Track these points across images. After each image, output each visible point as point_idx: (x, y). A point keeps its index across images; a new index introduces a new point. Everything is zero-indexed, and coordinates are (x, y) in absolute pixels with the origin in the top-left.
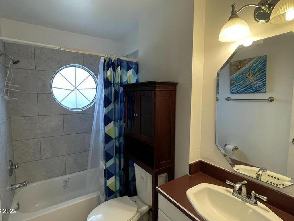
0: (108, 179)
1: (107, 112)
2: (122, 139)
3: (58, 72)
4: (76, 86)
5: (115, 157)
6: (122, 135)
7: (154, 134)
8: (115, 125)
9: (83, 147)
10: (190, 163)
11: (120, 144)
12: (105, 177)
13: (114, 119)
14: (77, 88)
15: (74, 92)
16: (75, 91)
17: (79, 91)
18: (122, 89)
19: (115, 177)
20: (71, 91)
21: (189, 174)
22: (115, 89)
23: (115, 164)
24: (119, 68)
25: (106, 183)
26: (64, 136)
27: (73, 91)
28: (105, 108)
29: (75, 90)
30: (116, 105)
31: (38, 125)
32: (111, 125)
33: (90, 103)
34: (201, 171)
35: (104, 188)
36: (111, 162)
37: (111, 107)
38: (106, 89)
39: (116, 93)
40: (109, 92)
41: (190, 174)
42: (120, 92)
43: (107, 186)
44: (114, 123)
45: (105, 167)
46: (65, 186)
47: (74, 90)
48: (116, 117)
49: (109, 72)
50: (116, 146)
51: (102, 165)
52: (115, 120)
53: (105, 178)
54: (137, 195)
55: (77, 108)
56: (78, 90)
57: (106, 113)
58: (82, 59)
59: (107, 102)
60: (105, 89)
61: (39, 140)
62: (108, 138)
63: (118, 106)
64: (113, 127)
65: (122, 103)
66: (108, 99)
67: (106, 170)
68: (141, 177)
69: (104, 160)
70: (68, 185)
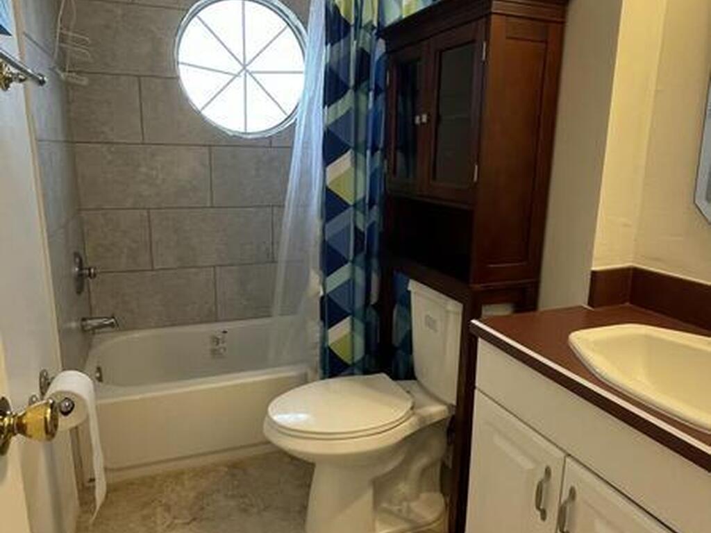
0: (331, 326)
1: (332, 120)
2: (375, 213)
3: (195, 14)
4: (247, 63)
5: (353, 261)
6: (377, 199)
7: (477, 167)
8: (355, 163)
9: (264, 247)
10: (594, 269)
11: (371, 229)
12: (322, 318)
13: (352, 145)
14: (248, 68)
15: (239, 81)
16: (243, 76)
17: (254, 78)
18: (380, 47)
19: (353, 325)
20: (231, 77)
21: (586, 306)
22: (360, 45)
23: (351, 283)
25: (324, 338)
26: (212, 210)
27: (237, 78)
28: (326, 107)
29: (242, 74)
30: (363, 97)
32: (344, 162)
33: (286, 117)
34: (632, 303)
35: (318, 351)
36: (341, 275)
37: (345, 104)
38: (332, 45)
39: (364, 57)
40: (342, 55)
41: (590, 304)
42: (377, 58)
43: (329, 348)
44: (353, 155)
45: (324, 289)
46: (214, 352)
47: (239, 73)
48: (361, 139)
50: (356, 228)
51: (315, 285)
52: (356, 149)
53: (322, 324)
54: (415, 378)
55: (248, 132)
56: (250, 74)
57: (330, 125)
59: (334, 88)
60: (329, 46)
61: (145, 213)
62: (332, 204)
63: (368, 102)
64: (350, 169)
65: (381, 97)
66: (338, 80)
67: (326, 299)
68: (430, 323)
70: (222, 350)
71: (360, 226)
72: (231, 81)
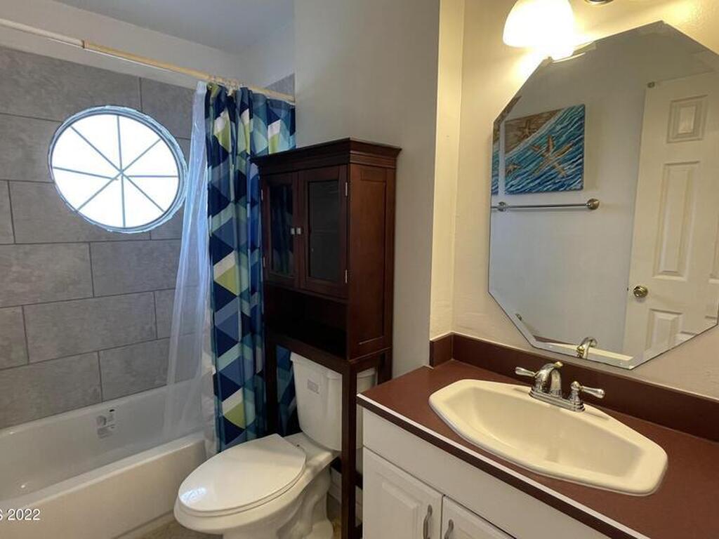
0: (224, 399)
1: (216, 228)
2: (256, 298)
3: (69, 125)
4: (123, 168)
5: (242, 341)
6: (258, 289)
7: (346, 271)
8: (239, 262)
9: (147, 327)
10: (431, 339)
11: (253, 310)
12: (216, 393)
13: (236, 246)
14: (125, 173)
15: (117, 184)
16: (120, 181)
17: (130, 180)
18: (254, 170)
19: (244, 393)
20: (109, 181)
21: (428, 366)
22: (237, 168)
23: (241, 359)
24: (247, 112)
25: (219, 410)
26: (93, 300)
27: (115, 181)
28: (210, 217)
29: (119, 178)
30: (242, 209)
32: (230, 261)
33: (163, 213)
34: (455, 358)
35: (213, 422)
36: (232, 355)
37: (227, 214)
38: (213, 168)
39: (241, 178)
40: (222, 175)
41: (431, 363)
42: (251, 178)
43: (224, 417)
44: (237, 255)
45: (216, 369)
46: (102, 432)
47: (118, 176)
48: (243, 242)
49: (221, 124)
50: (243, 314)
51: (208, 365)
52: (239, 250)
53: (216, 397)
54: (302, 431)
55: (127, 226)
56: (127, 177)
57: (215, 232)
58: (139, 93)
59: (217, 202)
60: (210, 168)
61: (19, 310)
62: (220, 296)
63: (246, 212)
64: (234, 266)
65: (256, 208)
66: (220, 196)
67: (219, 377)
68: (312, 386)
69: (212, 350)
70: (109, 428)
71: (247, 313)
72: (109, 183)
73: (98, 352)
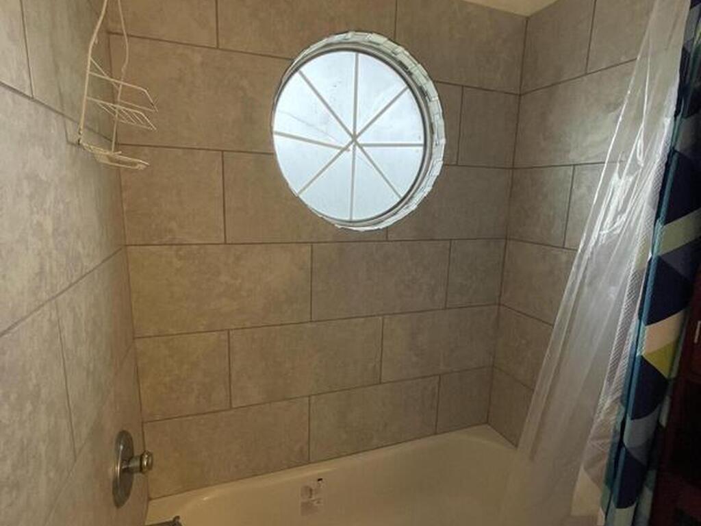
3: (296, 70)
4: (357, 133)
9: (370, 366)
14: (360, 140)
15: (347, 155)
16: (351, 152)
20: (339, 151)
26: (309, 325)
27: (345, 152)
29: (351, 147)
31: (224, 278)
33: (398, 200)
46: (307, 508)
47: (349, 145)
55: (354, 218)
56: (361, 147)
61: (224, 337)
72: (339, 154)
73: (309, 396)
